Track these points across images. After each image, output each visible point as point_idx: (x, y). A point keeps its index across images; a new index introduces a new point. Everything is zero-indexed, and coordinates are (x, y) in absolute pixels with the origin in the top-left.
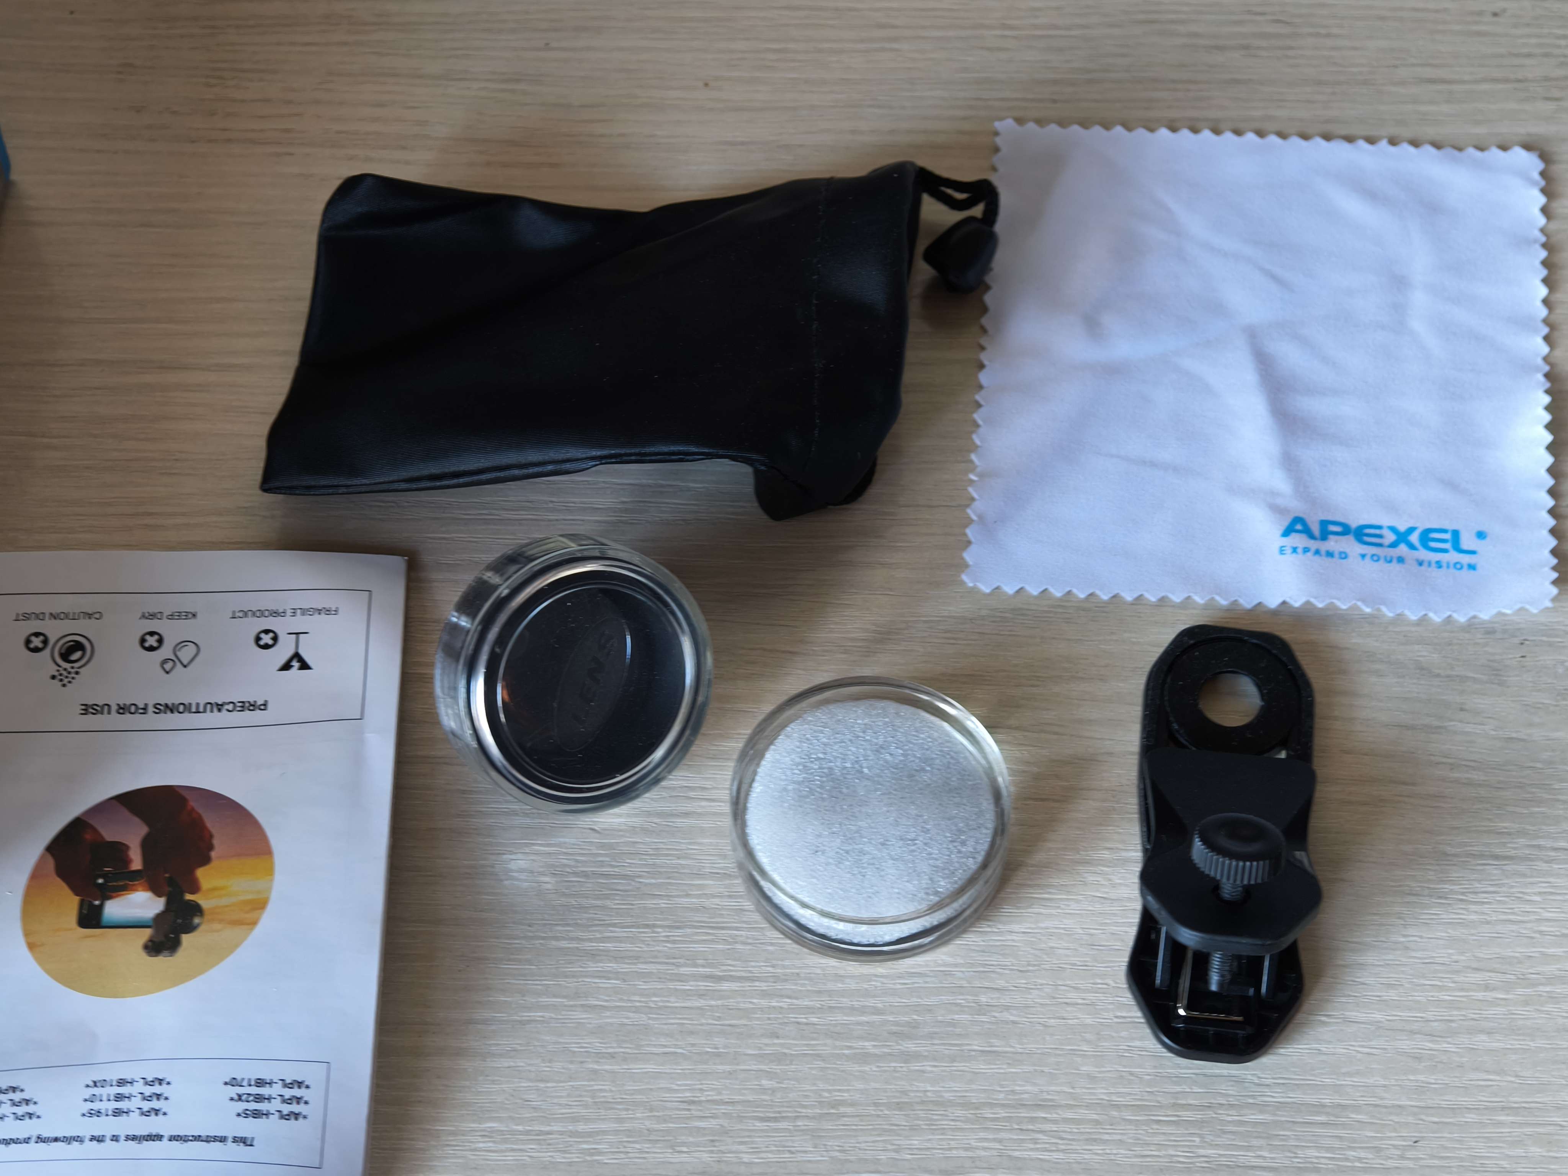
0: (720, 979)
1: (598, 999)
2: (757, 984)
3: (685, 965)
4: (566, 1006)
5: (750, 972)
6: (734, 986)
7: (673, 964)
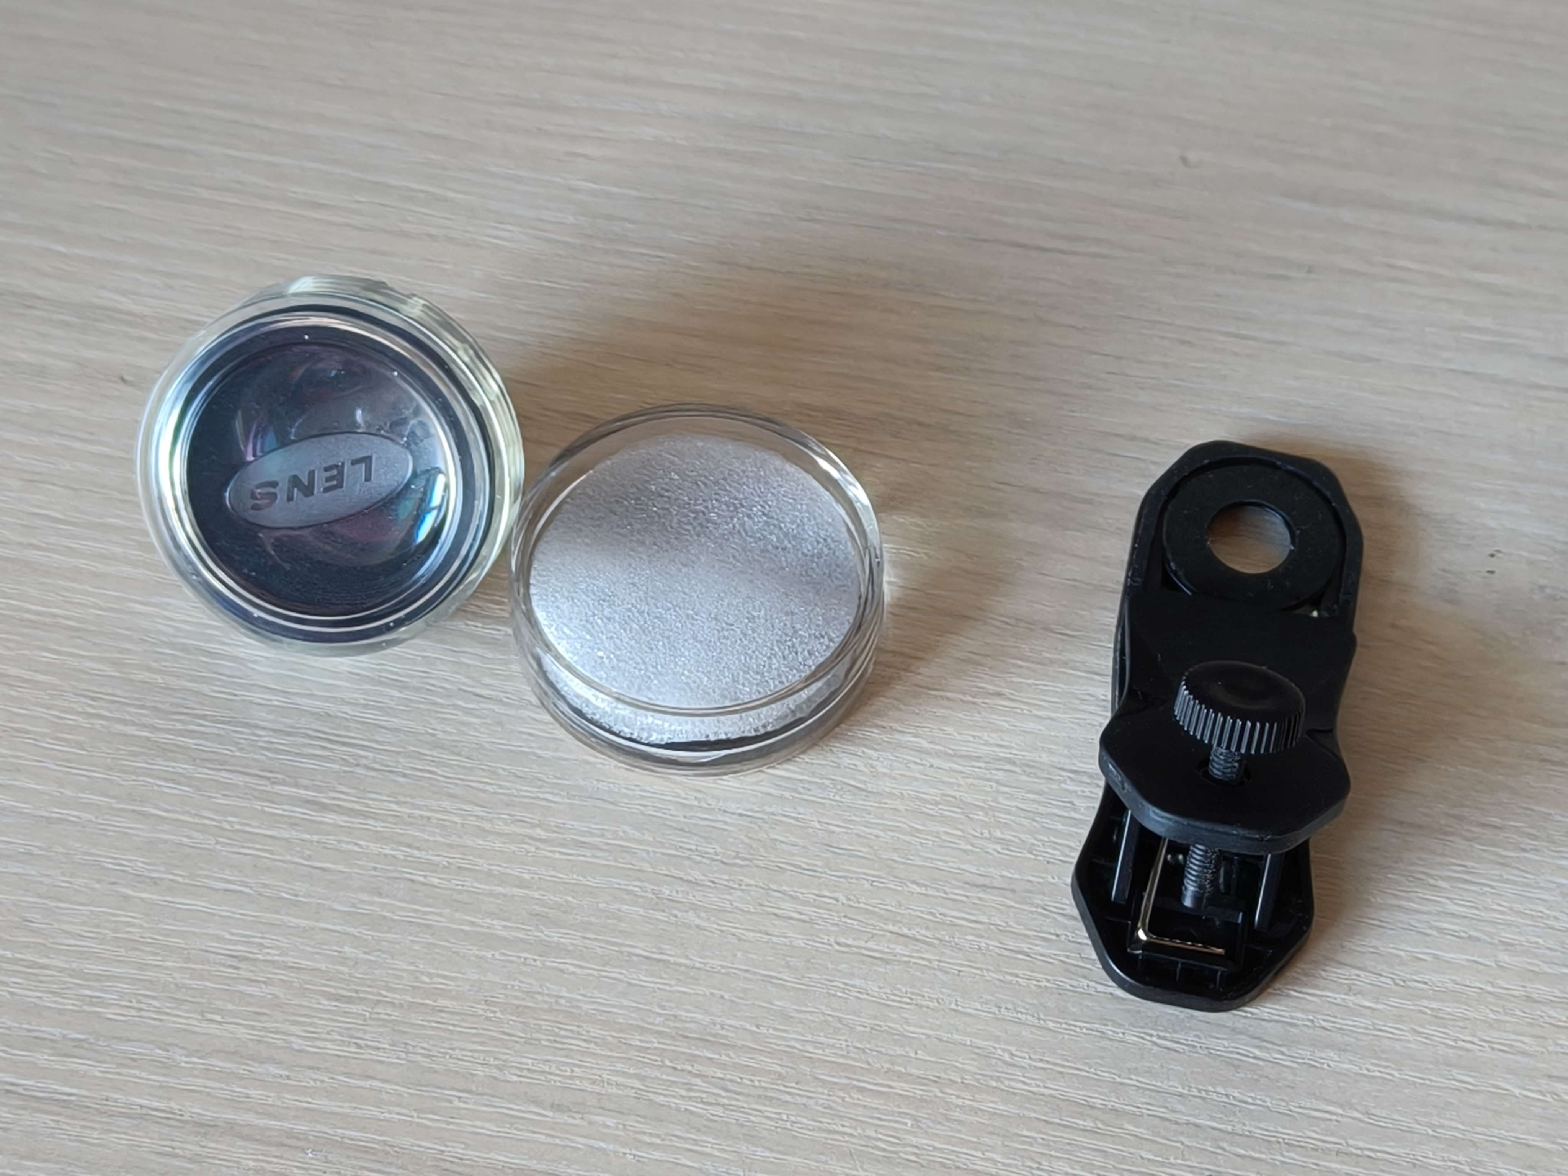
0: (324, 807)
1: (156, 807)
2: (371, 822)
3: (284, 783)
4: (113, 809)
5: (367, 806)
6: (341, 820)
7: (269, 779)
